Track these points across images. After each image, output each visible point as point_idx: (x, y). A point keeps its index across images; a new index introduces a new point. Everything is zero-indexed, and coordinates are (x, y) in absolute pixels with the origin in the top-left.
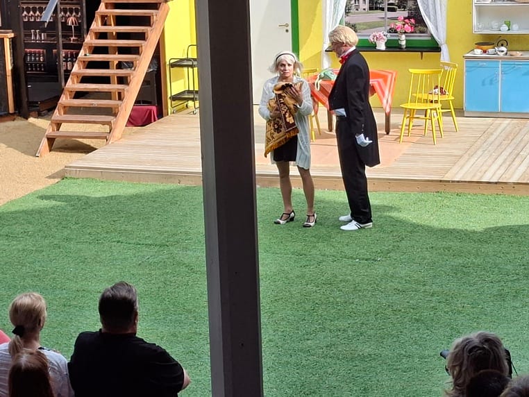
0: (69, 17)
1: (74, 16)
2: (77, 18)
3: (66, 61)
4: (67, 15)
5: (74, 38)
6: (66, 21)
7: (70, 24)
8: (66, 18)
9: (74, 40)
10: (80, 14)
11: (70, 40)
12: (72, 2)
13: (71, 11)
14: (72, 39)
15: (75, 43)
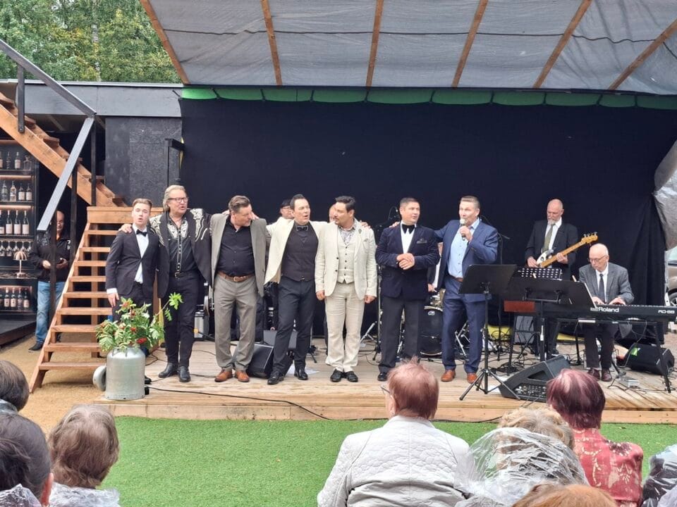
0: (17, 251)
1: (23, 251)
2: (26, 252)
3: (10, 298)
4: (14, 250)
5: (20, 273)
6: (13, 255)
7: (17, 259)
8: (13, 253)
9: (20, 276)
10: (30, 248)
11: (16, 275)
12: (21, 236)
13: (20, 245)
14: (18, 274)
15: (22, 278)
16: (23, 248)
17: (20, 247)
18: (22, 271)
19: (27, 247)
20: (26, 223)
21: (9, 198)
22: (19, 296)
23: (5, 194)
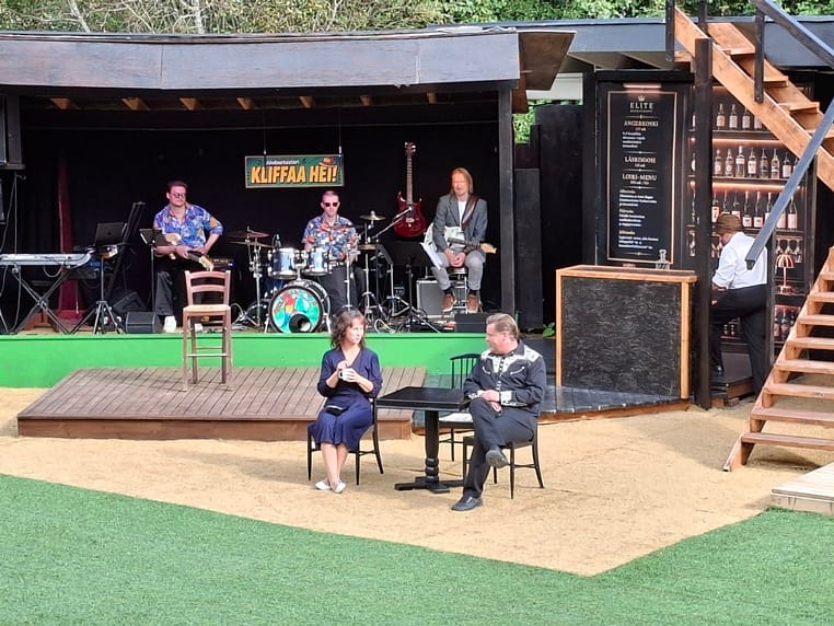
1: (789, 253)
2: (793, 256)
5: (784, 286)
7: (780, 265)
10: (798, 249)
11: (779, 289)
12: (786, 231)
13: (784, 245)
14: (782, 288)
15: (787, 294)
16: (788, 249)
17: (784, 248)
18: (787, 284)
19: (793, 248)
20: (793, 213)
21: (769, 173)
22: (783, 321)
23: (764, 168)
